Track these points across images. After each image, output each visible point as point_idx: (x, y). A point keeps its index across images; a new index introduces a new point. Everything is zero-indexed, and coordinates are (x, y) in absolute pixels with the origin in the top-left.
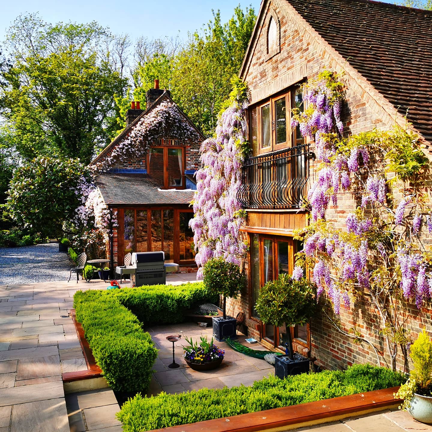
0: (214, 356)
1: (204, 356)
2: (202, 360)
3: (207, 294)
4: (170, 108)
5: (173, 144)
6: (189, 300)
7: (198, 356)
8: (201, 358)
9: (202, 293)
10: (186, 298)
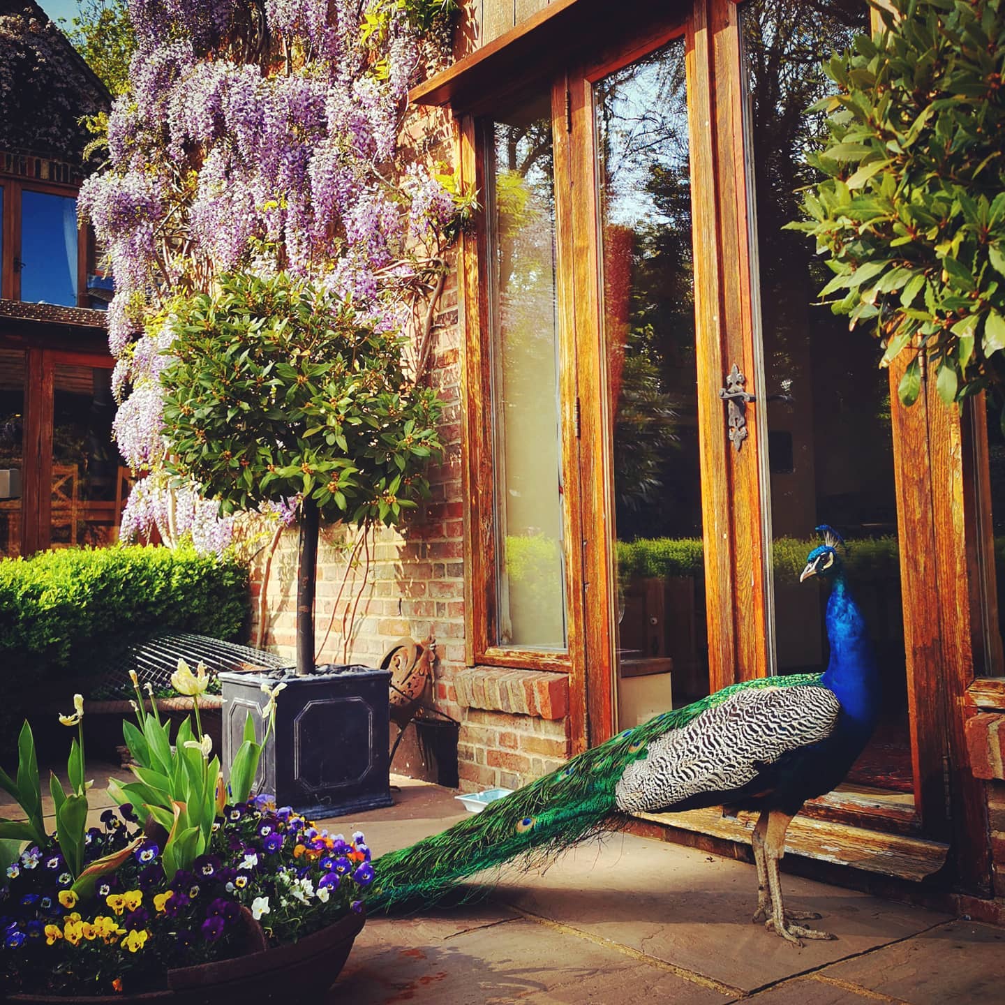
0: (274, 891)
1: (160, 901)
2: (137, 939)
3: (183, 588)
4: (34, 35)
5: (45, 173)
6: (63, 610)
7: (91, 907)
8: (131, 920)
9: (150, 581)
10: (46, 602)
